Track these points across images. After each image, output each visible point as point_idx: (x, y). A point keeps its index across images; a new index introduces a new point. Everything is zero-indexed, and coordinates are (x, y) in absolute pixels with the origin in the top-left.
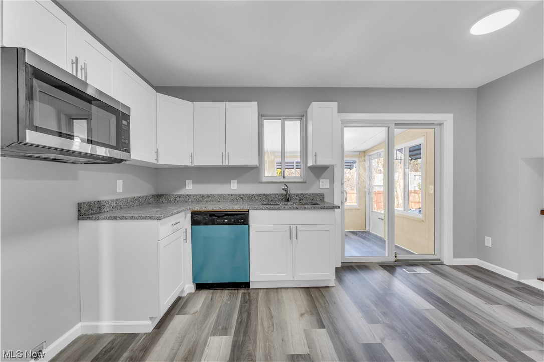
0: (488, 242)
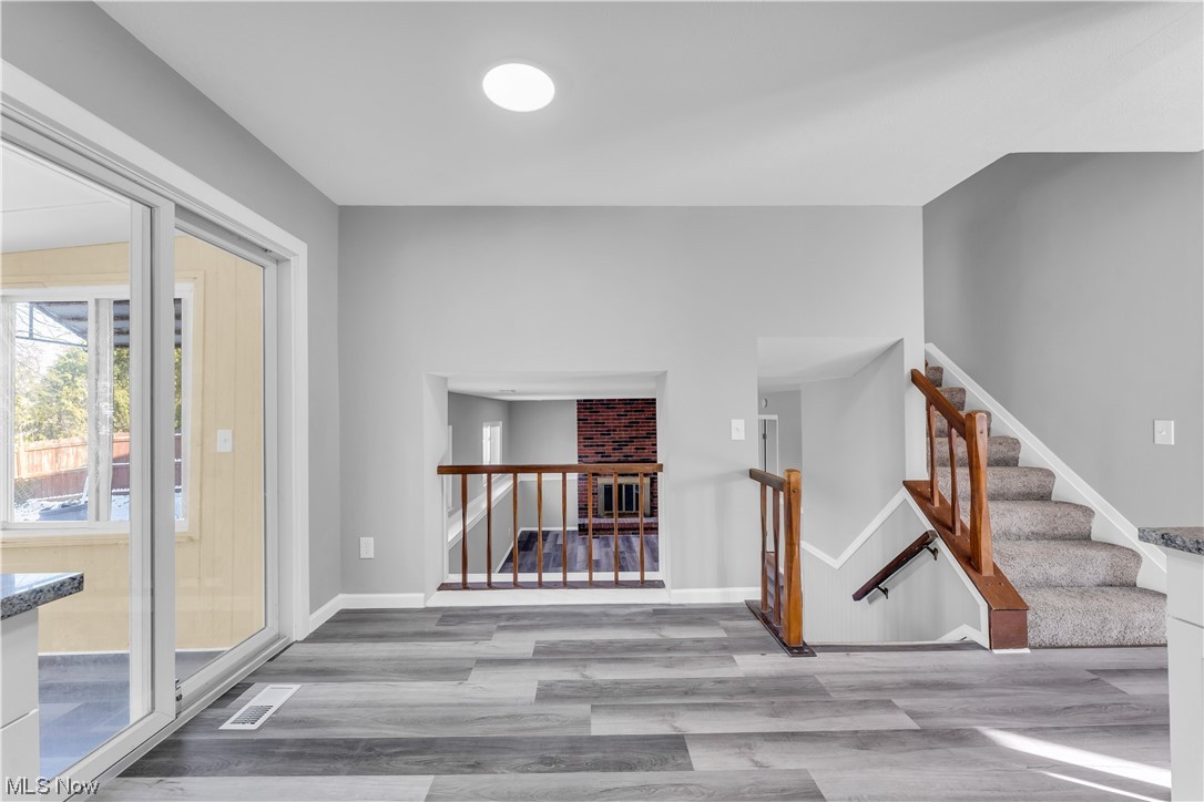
0: (367, 547)
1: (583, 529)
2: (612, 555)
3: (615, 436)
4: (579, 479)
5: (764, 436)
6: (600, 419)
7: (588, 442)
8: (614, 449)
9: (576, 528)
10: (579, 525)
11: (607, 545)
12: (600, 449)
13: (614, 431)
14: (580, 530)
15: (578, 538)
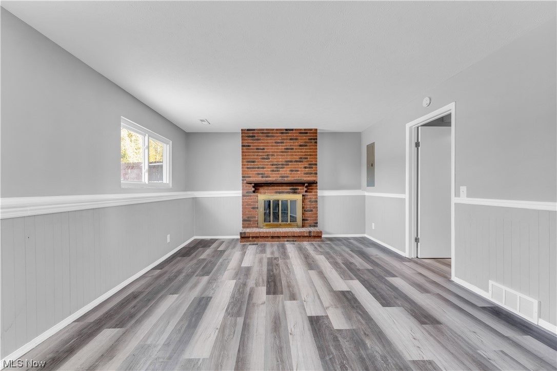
1: (244, 237)
2: (265, 261)
3: (274, 160)
4: (243, 196)
5: (417, 145)
6: (261, 146)
7: (251, 165)
8: (273, 171)
9: (239, 237)
10: (241, 233)
11: (263, 251)
12: (261, 171)
13: (273, 155)
14: (242, 238)
15: (239, 245)
